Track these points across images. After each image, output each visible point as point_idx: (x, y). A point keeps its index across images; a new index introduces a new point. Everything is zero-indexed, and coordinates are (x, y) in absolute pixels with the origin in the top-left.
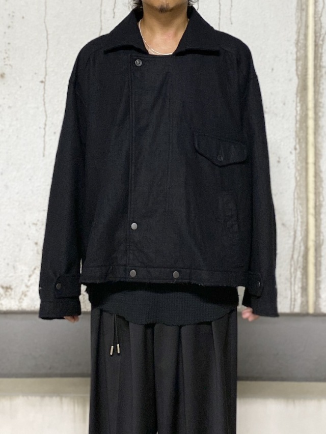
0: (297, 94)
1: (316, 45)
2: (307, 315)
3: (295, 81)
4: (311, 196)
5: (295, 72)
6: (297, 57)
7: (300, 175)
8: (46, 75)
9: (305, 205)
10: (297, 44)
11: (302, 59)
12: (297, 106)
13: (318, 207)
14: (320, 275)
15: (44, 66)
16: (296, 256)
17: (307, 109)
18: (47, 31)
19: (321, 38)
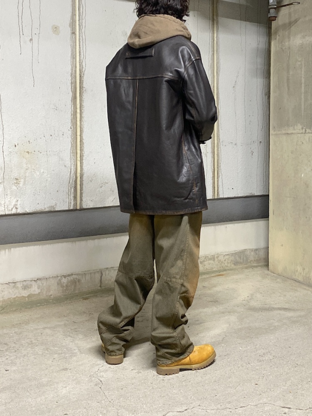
1: (80, 77)
2: (76, 210)
3: (71, 94)
4: (79, 152)
5: (70, 90)
6: (71, 82)
7: (73, 141)
9: (75, 156)
10: (71, 75)
11: (74, 83)
12: (72, 107)
13: (81, 156)
14: (82, 190)
16: (71, 182)
17: (76, 108)
19: (83, 73)
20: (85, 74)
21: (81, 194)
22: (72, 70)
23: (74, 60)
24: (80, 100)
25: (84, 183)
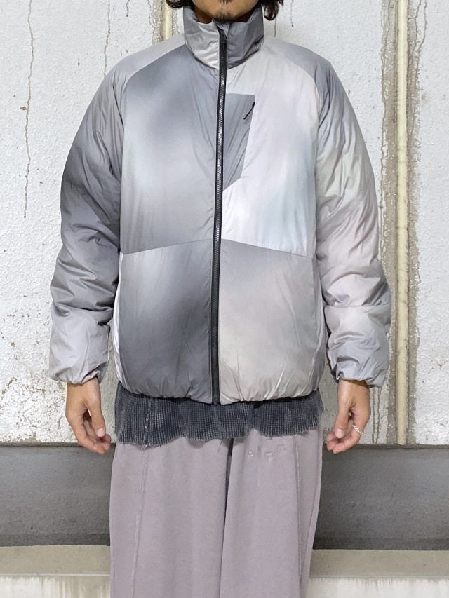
0: (382, 128)
1: (409, 59)
3: (381, 108)
4: (403, 275)
5: (381, 96)
6: (383, 74)
7: (388, 244)
8: (30, 99)
9: (393, 289)
10: (383, 55)
11: (390, 78)
12: (383, 146)
13: (411, 290)
14: (414, 391)
15: (27, 86)
17: (397, 149)
18: (32, 35)
19: (417, 48)
20: (424, 50)
22: (386, 40)
23: (393, 12)
24: (407, 125)
25: (420, 369)
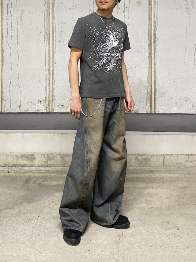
0: (148, 46)
1: (154, 31)
2: (152, 114)
3: (148, 42)
4: (153, 78)
5: (148, 39)
6: (148, 34)
7: (150, 71)
9: (151, 80)
10: (148, 30)
11: (150, 35)
12: (148, 50)
13: (155, 81)
14: (156, 102)
16: (148, 96)
17: (151, 51)
20: (157, 29)
21: (155, 104)
22: (149, 27)
23: (150, 21)
24: (154, 45)
25: (157, 97)
